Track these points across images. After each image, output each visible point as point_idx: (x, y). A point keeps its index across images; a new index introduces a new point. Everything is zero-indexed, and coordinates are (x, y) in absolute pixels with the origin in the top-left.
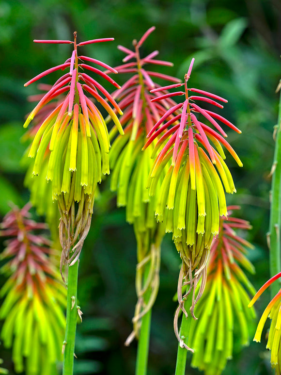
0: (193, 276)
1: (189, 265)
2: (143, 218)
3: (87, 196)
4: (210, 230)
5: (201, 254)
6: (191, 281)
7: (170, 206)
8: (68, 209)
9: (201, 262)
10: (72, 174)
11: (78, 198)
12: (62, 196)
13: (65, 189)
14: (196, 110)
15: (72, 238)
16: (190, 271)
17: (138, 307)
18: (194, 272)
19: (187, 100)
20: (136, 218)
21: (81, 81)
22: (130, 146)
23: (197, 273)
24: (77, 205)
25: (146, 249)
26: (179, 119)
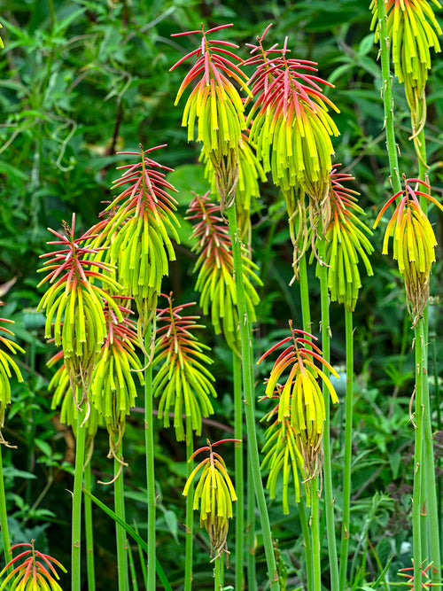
0: (320, 207)
1: (315, 199)
2: (286, 179)
3: (232, 150)
4: (325, 168)
5: (322, 188)
6: (318, 211)
7: (290, 154)
8: (219, 163)
9: (323, 194)
10: (218, 131)
11: (225, 153)
12: (213, 153)
13: (215, 146)
14: (296, 76)
15: (226, 186)
16: (317, 204)
17: (295, 254)
18: (319, 204)
19: (287, 69)
20: (281, 179)
21: (213, 60)
22: (267, 123)
23: (322, 203)
24: (225, 158)
25: (293, 204)
26: (283, 86)
